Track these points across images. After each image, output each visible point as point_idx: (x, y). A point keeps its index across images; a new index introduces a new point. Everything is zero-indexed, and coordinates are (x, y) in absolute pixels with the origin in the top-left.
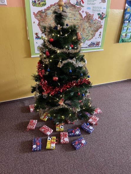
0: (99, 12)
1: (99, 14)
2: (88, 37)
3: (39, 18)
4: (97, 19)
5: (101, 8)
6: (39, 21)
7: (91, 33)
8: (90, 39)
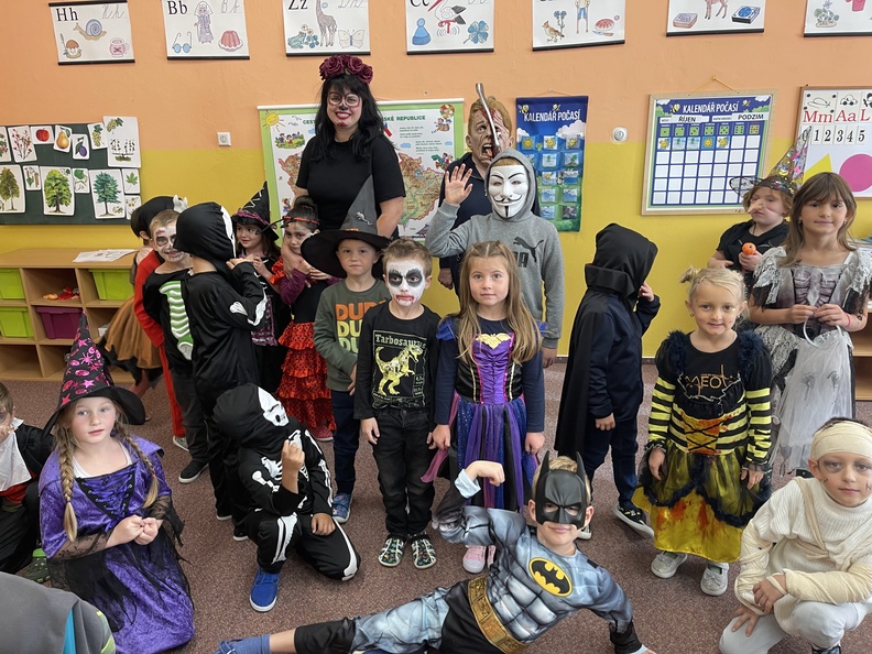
0: (435, 153)
1: (435, 158)
2: (412, 211)
3: (290, 169)
4: (434, 168)
5: (438, 143)
6: (291, 175)
7: (419, 201)
8: (421, 217)
